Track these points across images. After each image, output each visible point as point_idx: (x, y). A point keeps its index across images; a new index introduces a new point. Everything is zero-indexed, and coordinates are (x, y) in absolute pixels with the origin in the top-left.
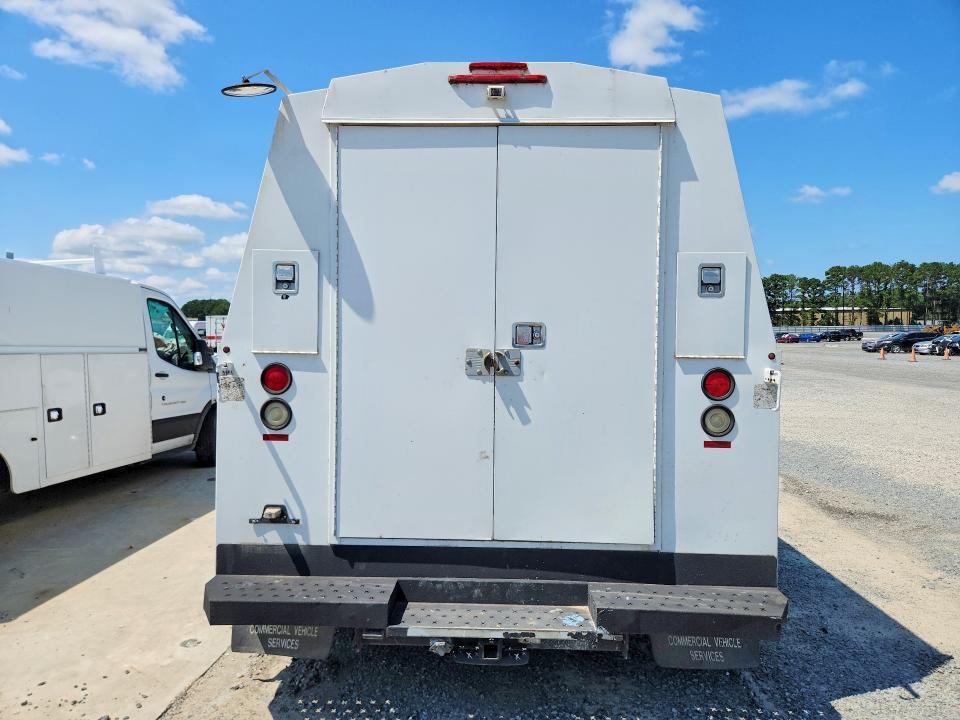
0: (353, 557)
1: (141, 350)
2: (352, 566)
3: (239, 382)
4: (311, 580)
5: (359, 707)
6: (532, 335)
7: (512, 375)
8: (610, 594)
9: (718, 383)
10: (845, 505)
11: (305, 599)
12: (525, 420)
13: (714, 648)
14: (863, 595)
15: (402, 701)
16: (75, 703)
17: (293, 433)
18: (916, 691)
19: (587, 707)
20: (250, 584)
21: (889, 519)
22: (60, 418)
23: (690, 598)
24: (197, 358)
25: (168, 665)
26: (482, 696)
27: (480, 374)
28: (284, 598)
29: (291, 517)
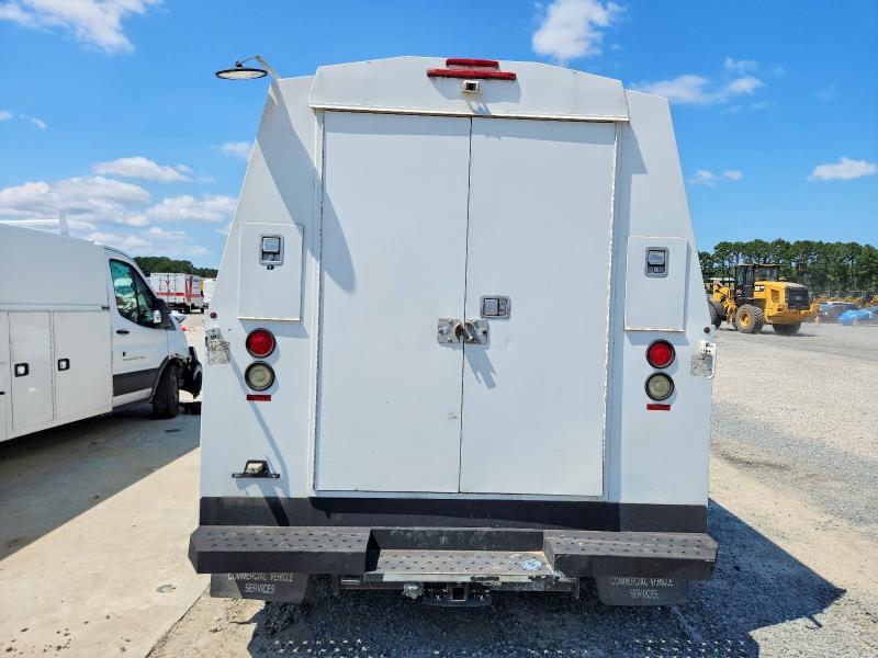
0: (329, 508)
1: (103, 308)
2: (328, 516)
3: (225, 346)
4: (291, 530)
5: (333, 647)
6: (498, 308)
7: (480, 343)
8: (565, 541)
9: (661, 353)
10: (744, 455)
11: (288, 548)
12: (491, 384)
13: (650, 587)
14: (766, 536)
15: (372, 639)
16: (59, 648)
17: (277, 394)
18: (819, 620)
19: (539, 641)
20: (234, 534)
21: (782, 468)
22: (26, 372)
23: (634, 544)
24: (156, 316)
25: (147, 610)
26: (444, 634)
27: (451, 341)
28: (268, 548)
29: (272, 472)
